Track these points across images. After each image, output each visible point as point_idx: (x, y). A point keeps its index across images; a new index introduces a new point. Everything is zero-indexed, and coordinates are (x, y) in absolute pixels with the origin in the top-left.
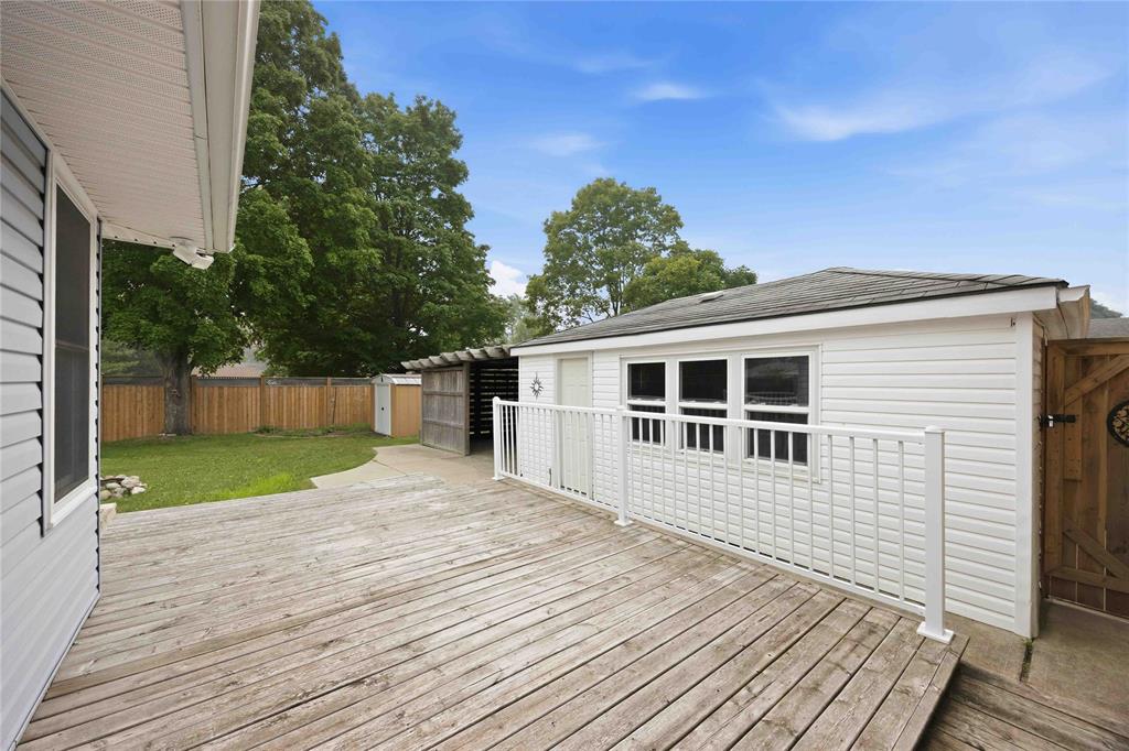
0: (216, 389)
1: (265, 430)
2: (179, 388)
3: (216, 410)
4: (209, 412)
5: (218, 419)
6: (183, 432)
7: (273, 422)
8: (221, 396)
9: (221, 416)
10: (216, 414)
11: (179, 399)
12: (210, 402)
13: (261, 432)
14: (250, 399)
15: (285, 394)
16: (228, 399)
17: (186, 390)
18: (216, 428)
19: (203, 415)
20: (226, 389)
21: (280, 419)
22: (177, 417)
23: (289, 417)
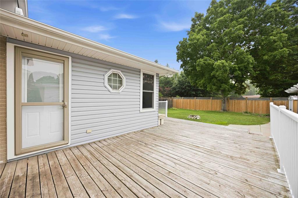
0: (234, 101)
1: (247, 112)
2: (224, 100)
3: (234, 106)
4: (232, 106)
5: (234, 108)
6: (225, 110)
7: (249, 111)
8: (235, 102)
9: (235, 108)
10: (233, 107)
11: (224, 103)
12: (232, 104)
13: (245, 113)
14: (242, 104)
15: (254, 103)
16: (237, 103)
17: (226, 101)
18: (233, 110)
19: (231, 107)
20: (236, 101)
21: (252, 110)
22: (224, 107)
23: (255, 109)
